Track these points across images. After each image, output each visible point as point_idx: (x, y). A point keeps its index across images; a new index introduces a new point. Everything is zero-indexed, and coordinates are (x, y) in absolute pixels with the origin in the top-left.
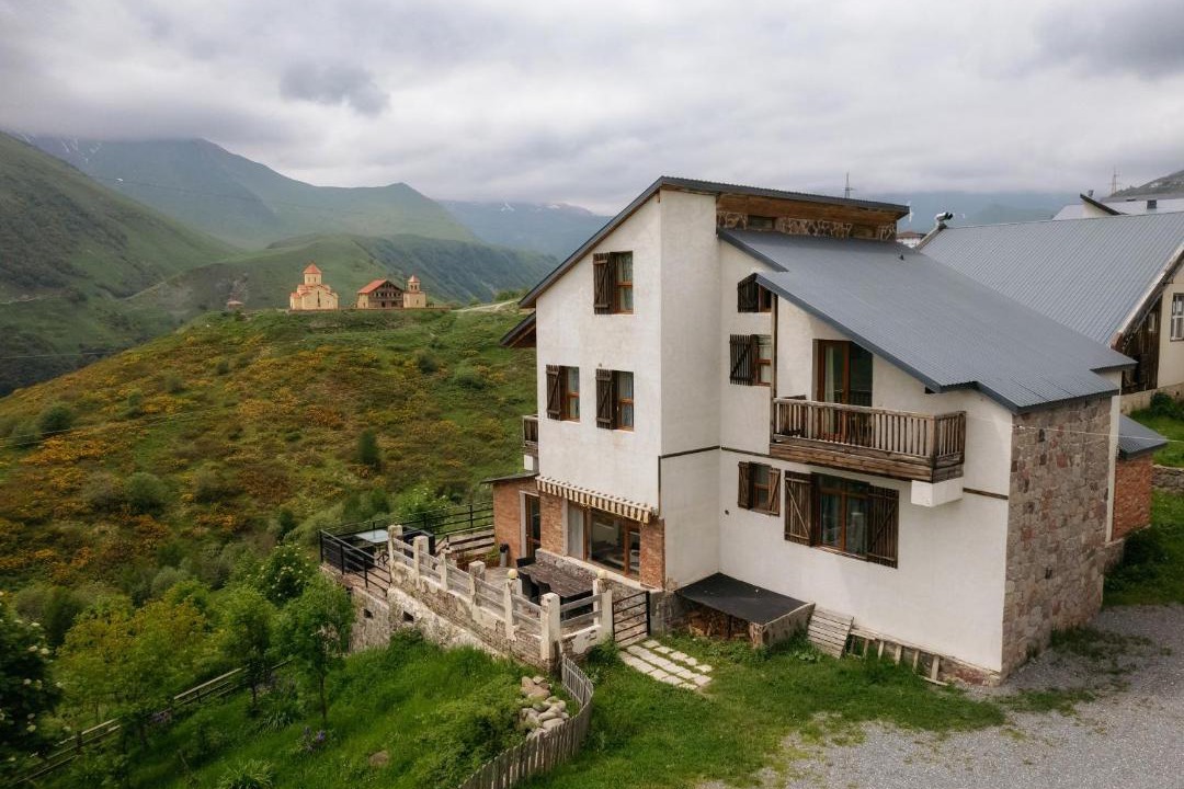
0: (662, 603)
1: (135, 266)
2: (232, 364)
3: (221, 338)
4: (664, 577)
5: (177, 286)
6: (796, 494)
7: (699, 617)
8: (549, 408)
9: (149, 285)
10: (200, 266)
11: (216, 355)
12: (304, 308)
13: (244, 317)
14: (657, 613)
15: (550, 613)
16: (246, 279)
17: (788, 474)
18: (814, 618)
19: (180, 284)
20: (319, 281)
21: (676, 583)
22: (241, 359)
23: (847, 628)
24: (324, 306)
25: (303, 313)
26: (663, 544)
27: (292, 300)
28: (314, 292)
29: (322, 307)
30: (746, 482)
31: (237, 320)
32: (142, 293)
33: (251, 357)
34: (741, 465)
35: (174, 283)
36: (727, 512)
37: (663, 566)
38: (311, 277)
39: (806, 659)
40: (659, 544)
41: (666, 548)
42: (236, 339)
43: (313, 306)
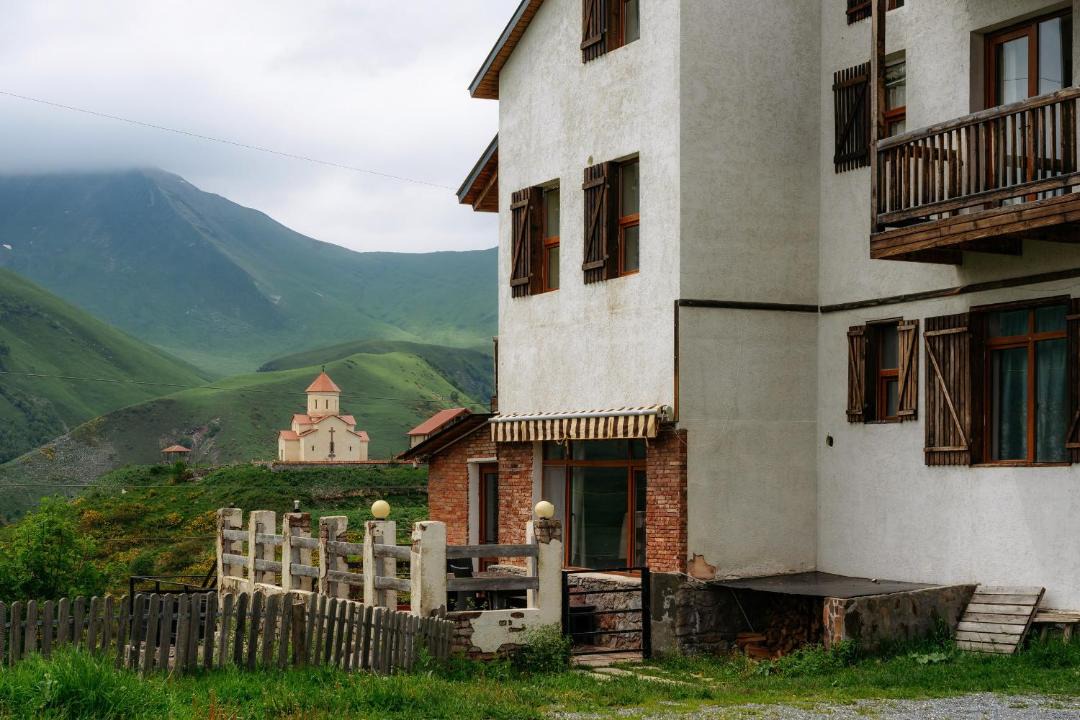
0: (678, 598)
1: (19, 405)
2: (160, 563)
3: (146, 513)
4: (685, 549)
5: (90, 444)
6: (944, 363)
7: (763, 644)
8: (515, 276)
9: (41, 441)
10: (134, 405)
11: (134, 545)
12: (303, 459)
13: (190, 476)
14: (666, 617)
15: (425, 552)
16: (214, 431)
17: (931, 323)
18: (972, 608)
19: (95, 439)
20: (334, 407)
21: (713, 570)
22: (180, 554)
23: (1028, 611)
24: (343, 456)
25: (300, 469)
26: (684, 481)
27: (282, 444)
28: (323, 429)
29: (336, 459)
30: (861, 364)
31: (178, 481)
32: (27, 456)
33: (197, 551)
34: (853, 334)
35: (85, 438)
36: (830, 441)
37: (683, 526)
38: (322, 401)
39: (930, 662)
40: (675, 481)
41: (689, 489)
42: (172, 516)
43: (320, 456)
